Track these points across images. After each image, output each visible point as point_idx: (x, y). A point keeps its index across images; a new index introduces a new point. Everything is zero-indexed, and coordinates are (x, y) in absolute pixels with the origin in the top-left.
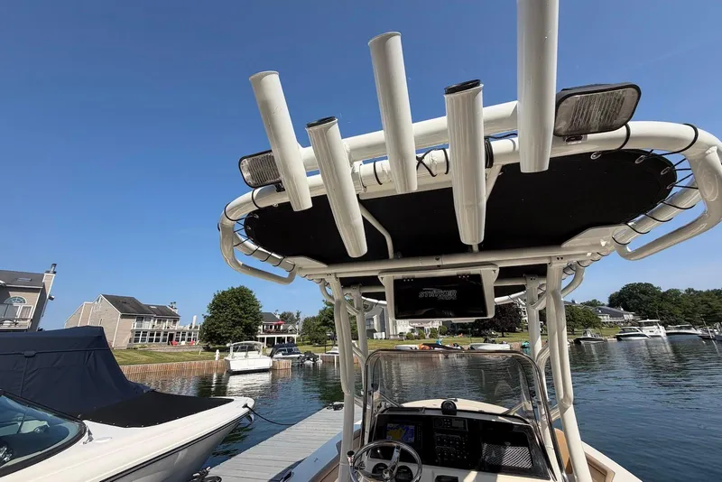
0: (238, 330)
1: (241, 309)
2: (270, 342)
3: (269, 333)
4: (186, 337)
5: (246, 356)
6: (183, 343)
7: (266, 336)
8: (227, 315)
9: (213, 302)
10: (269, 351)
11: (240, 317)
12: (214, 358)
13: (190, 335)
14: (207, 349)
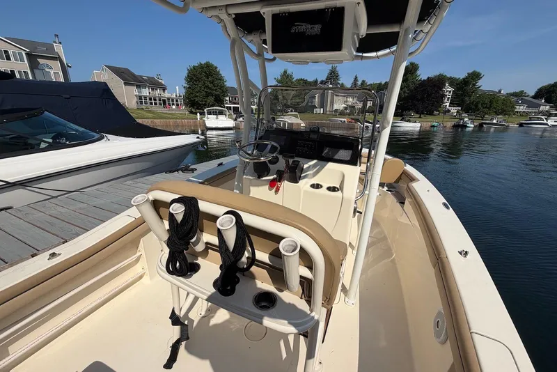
0: (211, 99)
1: (211, 83)
2: (236, 110)
3: (235, 103)
4: (175, 103)
5: (217, 118)
6: (174, 107)
7: (232, 106)
8: (201, 87)
9: (188, 76)
10: (234, 116)
11: (210, 89)
12: (197, 119)
13: (177, 101)
14: (191, 112)
